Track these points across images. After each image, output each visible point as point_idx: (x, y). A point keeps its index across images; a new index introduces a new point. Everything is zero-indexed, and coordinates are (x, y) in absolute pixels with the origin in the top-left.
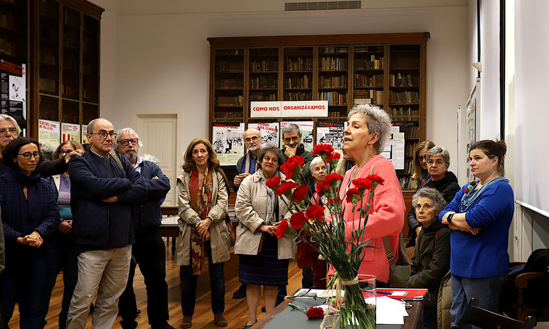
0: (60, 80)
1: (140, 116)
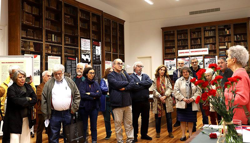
0: (112, 47)
1: (138, 58)
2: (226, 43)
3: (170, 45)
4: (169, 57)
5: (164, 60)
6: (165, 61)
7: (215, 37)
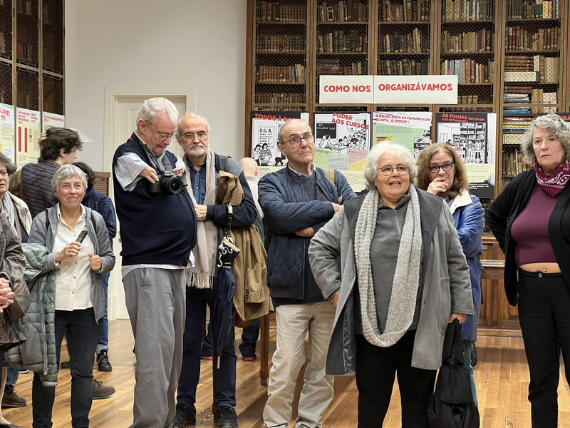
1: (120, 99)
2: (537, 59)
3: (281, 47)
4: (273, 105)
5: (250, 115)
6: (258, 123)
7: (490, 27)
